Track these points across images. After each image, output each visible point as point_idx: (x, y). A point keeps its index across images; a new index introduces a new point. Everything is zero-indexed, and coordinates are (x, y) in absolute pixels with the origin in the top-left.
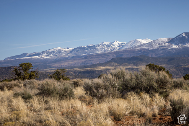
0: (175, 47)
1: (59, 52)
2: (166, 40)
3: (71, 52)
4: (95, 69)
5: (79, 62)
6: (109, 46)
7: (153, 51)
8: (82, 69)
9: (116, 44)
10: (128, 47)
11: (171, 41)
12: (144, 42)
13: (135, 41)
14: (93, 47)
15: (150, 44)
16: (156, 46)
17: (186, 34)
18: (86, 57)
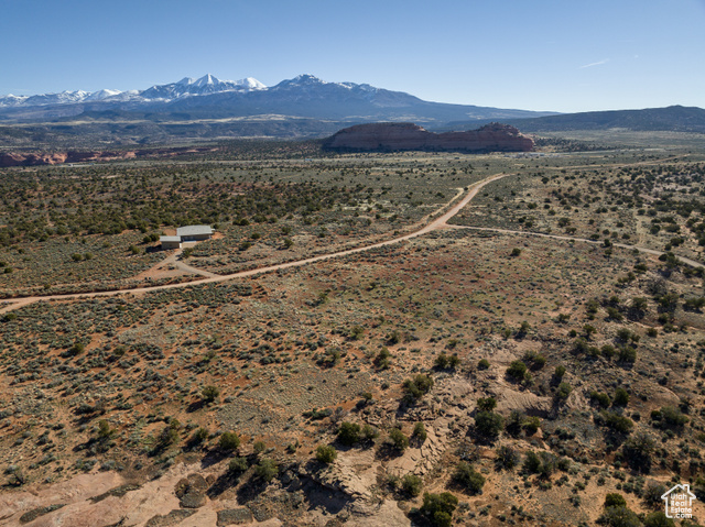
0: (146, 100)
1: (12, 99)
2: (137, 92)
3: (27, 100)
4: (69, 124)
5: (41, 114)
6: (72, 95)
7: (124, 103)
8: (55, 124)
9: (81, 93)
10: (96, 98)
11: (143, 94)
12: (112, 93)
13: (103, 91)
14: (54, 96)
15: (120, 95)
16: (127, 99)
17: (158, 87)
18: (48, 108)
